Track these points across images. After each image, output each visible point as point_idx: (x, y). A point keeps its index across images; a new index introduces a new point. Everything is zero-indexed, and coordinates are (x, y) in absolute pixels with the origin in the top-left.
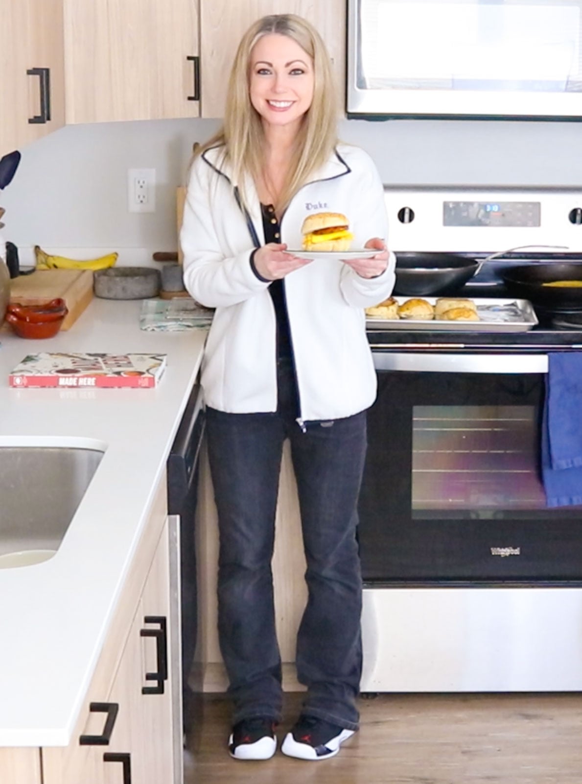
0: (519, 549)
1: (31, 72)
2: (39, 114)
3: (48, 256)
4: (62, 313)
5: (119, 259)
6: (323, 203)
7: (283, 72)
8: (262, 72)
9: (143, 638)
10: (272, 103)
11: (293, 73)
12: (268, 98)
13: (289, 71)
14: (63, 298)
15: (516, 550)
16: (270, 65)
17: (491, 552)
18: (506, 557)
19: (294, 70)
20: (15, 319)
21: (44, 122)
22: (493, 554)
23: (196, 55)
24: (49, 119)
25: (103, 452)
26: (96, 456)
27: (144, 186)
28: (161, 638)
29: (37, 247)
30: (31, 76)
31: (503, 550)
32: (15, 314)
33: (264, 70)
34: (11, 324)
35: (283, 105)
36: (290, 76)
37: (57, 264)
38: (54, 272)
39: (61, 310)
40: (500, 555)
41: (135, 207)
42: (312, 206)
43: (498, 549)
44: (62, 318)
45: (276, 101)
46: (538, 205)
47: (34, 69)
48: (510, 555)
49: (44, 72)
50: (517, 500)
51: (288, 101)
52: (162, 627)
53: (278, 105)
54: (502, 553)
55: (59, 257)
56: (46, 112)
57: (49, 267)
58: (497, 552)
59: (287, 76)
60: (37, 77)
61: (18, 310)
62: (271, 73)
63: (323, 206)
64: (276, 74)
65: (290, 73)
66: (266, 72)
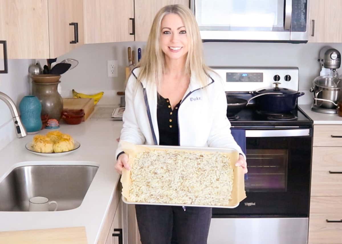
0: (255, 203)
1: (71, 24)
2: (74, 40)
3: (78, 93)
4: (83, 115)
5: (104, 94)
6: (198, 97)
7: (176, 32)
8: (165, 33)
9: (113, 237)
10: (171, 48)
11: (181, 33)
12: (169, 46)
13: (179, 32)
14: (83, 109)
15: (254, 204)
16: (170, 29)
17: (244, 204)
18: (250, 206)
19: (182, 31)
20: (65, 117)
21: (76, 43)
22: (245, 205)
23: (133, 18)
24: (78, 42)
25: (98, 167)
26: (96, 169)
27: (113, 67)
28: (120, 236)
29: (73, 90)
30: (71, 26)
31: (249, 203)
32: (65, 115)
33: (167, 31)
34: (64, 118)
35: (176, 49)
36: (180, 34)
37: (81, 96)
38: (79, 99)
39: (82, 113)
40: (248, 206)
41: (110, 75)
42: (193, 99)
43: (247, 203)
44: (82, 116)
45: (173, 47)
46: (262, 74)
47: (72, 23)
48: (252, 205)
49: (76, 24)
50: (254, 185)
51: (179, 47)
52: (120, 233)
53: (174, 49)
54: (249, 205)
55: (81, 94)
56: (76, 39)
57: (78, 98)
58: (247, 204)
59: (178, 34)
60: (73, 26)
61: (66, 114)
62: (170, 33)
63: (198, 99)
64: (173, 33)
65: (180, 33)
66: (168, 33)
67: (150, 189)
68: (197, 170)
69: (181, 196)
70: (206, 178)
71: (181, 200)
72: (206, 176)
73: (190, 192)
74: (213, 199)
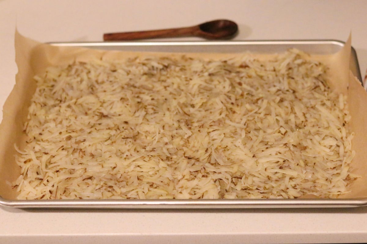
67: (84, 161)
68: (233, 101)
69: (187, 177)
70: (262, 121)
71: (187, 188)
72: (262, 115)
73: (216, 164)
74: (293, 183)
